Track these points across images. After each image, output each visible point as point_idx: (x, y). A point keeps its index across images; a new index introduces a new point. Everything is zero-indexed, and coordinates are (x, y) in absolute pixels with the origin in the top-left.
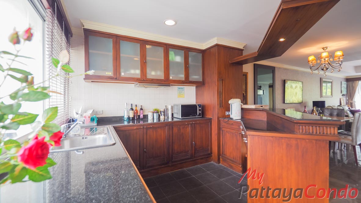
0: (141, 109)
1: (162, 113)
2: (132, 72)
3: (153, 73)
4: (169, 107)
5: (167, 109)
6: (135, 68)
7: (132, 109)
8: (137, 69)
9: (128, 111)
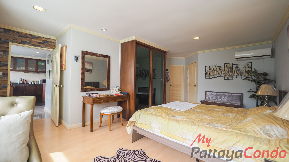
0: (26, 80)
1: (36, 82)
2: (22, 68)
3: (31, 69)
4: (40, 81)
5: (38, 81)
6: (23, 67)
7: (22, 80)
8: (24, 67)
9: (19, 81)
